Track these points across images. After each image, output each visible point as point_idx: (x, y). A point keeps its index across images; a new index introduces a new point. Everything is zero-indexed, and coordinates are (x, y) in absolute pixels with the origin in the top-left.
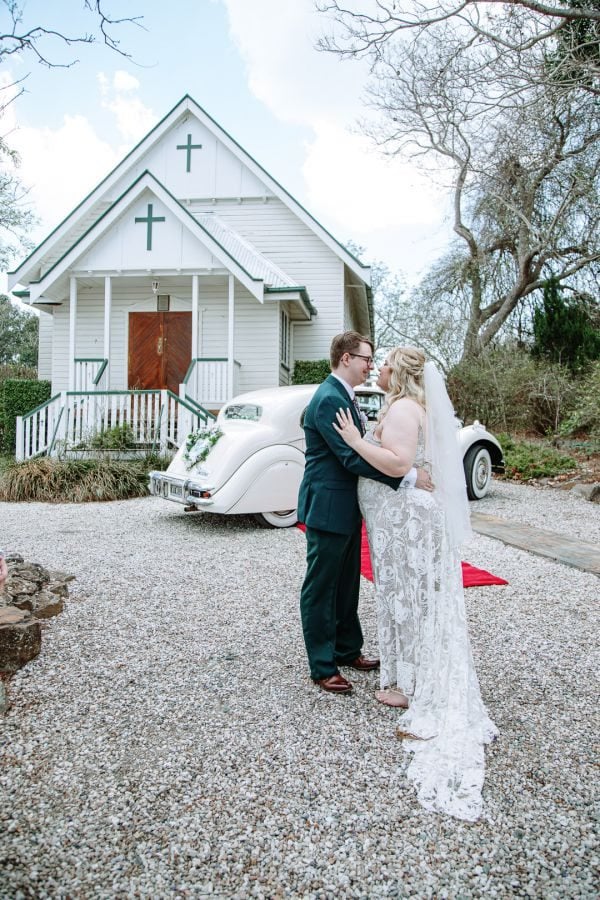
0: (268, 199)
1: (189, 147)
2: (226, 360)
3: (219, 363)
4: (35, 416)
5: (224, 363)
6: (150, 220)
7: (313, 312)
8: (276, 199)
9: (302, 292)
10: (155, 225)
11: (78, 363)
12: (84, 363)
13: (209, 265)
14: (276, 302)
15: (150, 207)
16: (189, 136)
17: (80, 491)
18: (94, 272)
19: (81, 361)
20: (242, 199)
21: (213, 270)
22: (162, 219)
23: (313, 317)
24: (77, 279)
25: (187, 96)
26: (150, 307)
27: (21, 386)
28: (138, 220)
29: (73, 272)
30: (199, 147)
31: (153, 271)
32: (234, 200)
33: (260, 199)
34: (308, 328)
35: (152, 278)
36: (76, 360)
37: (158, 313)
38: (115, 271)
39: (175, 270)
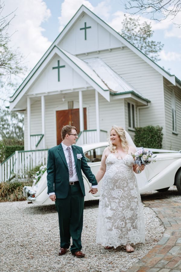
0: (123, 47)
1: (85, 28)
2: (96, 130)
3: (93, 132)
4: (6, 163)
5: (95, 132)
6: (59, 67)
7: (148, 102)
8: (126, 47)
9: (133, 93)
10: (61, 69)
11: (32, 137)
12: (34, 137)
13: (85, 86)
14: (122, 99)
15: (59, 61)
16: (85, 23)
17: (12, 196)
18: (36, 94)
19: (33, 136)
20: (111, 49)
21: (88, 88)
22: (64, 66)
23: (149, 104)
24: (30, 98)
25: (83, 5)
26: (65, 107)
27: (12, 149)
28: (54, 68)
29: (28, 95)
30: (90, 27)
31: (61, 91)
32: (107, 50)
33: (119, 48)
34: (146, 109)
35: (62, 94)
36: (31, 136)
37: (69, 110)
38: (45, 93)
39: (70, 90)
